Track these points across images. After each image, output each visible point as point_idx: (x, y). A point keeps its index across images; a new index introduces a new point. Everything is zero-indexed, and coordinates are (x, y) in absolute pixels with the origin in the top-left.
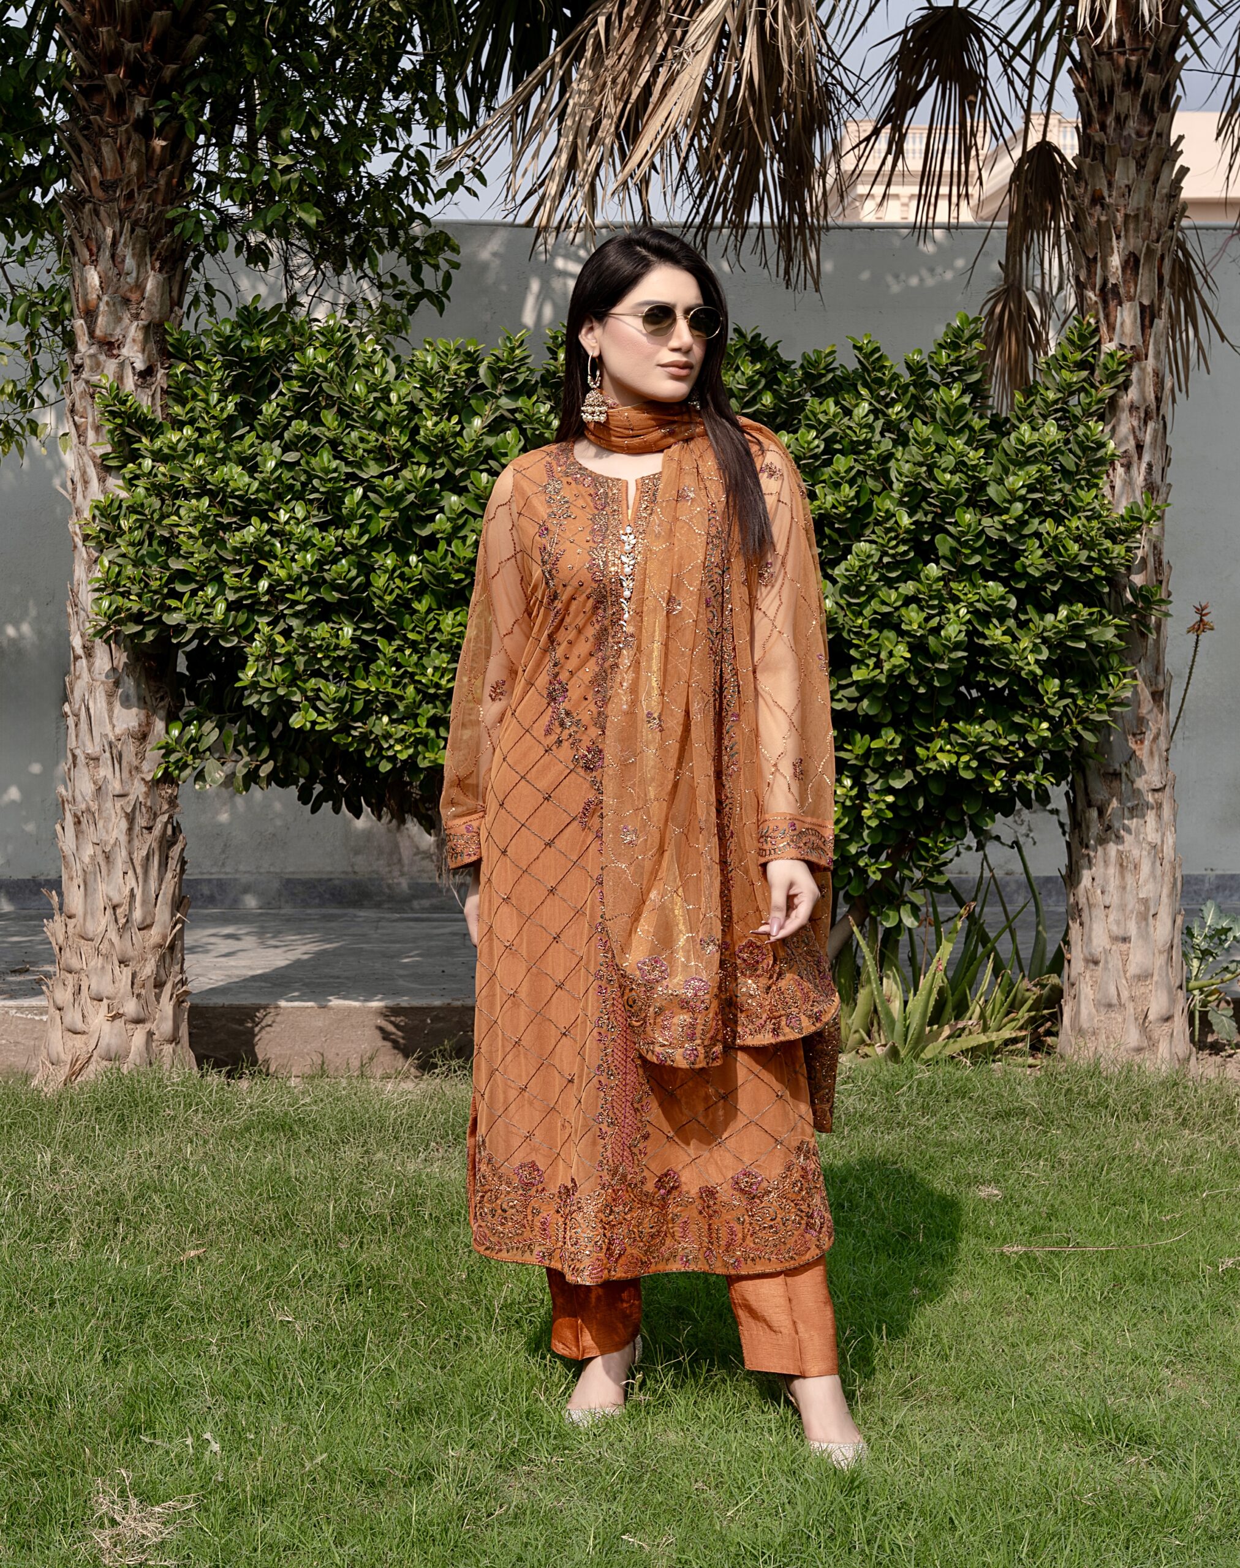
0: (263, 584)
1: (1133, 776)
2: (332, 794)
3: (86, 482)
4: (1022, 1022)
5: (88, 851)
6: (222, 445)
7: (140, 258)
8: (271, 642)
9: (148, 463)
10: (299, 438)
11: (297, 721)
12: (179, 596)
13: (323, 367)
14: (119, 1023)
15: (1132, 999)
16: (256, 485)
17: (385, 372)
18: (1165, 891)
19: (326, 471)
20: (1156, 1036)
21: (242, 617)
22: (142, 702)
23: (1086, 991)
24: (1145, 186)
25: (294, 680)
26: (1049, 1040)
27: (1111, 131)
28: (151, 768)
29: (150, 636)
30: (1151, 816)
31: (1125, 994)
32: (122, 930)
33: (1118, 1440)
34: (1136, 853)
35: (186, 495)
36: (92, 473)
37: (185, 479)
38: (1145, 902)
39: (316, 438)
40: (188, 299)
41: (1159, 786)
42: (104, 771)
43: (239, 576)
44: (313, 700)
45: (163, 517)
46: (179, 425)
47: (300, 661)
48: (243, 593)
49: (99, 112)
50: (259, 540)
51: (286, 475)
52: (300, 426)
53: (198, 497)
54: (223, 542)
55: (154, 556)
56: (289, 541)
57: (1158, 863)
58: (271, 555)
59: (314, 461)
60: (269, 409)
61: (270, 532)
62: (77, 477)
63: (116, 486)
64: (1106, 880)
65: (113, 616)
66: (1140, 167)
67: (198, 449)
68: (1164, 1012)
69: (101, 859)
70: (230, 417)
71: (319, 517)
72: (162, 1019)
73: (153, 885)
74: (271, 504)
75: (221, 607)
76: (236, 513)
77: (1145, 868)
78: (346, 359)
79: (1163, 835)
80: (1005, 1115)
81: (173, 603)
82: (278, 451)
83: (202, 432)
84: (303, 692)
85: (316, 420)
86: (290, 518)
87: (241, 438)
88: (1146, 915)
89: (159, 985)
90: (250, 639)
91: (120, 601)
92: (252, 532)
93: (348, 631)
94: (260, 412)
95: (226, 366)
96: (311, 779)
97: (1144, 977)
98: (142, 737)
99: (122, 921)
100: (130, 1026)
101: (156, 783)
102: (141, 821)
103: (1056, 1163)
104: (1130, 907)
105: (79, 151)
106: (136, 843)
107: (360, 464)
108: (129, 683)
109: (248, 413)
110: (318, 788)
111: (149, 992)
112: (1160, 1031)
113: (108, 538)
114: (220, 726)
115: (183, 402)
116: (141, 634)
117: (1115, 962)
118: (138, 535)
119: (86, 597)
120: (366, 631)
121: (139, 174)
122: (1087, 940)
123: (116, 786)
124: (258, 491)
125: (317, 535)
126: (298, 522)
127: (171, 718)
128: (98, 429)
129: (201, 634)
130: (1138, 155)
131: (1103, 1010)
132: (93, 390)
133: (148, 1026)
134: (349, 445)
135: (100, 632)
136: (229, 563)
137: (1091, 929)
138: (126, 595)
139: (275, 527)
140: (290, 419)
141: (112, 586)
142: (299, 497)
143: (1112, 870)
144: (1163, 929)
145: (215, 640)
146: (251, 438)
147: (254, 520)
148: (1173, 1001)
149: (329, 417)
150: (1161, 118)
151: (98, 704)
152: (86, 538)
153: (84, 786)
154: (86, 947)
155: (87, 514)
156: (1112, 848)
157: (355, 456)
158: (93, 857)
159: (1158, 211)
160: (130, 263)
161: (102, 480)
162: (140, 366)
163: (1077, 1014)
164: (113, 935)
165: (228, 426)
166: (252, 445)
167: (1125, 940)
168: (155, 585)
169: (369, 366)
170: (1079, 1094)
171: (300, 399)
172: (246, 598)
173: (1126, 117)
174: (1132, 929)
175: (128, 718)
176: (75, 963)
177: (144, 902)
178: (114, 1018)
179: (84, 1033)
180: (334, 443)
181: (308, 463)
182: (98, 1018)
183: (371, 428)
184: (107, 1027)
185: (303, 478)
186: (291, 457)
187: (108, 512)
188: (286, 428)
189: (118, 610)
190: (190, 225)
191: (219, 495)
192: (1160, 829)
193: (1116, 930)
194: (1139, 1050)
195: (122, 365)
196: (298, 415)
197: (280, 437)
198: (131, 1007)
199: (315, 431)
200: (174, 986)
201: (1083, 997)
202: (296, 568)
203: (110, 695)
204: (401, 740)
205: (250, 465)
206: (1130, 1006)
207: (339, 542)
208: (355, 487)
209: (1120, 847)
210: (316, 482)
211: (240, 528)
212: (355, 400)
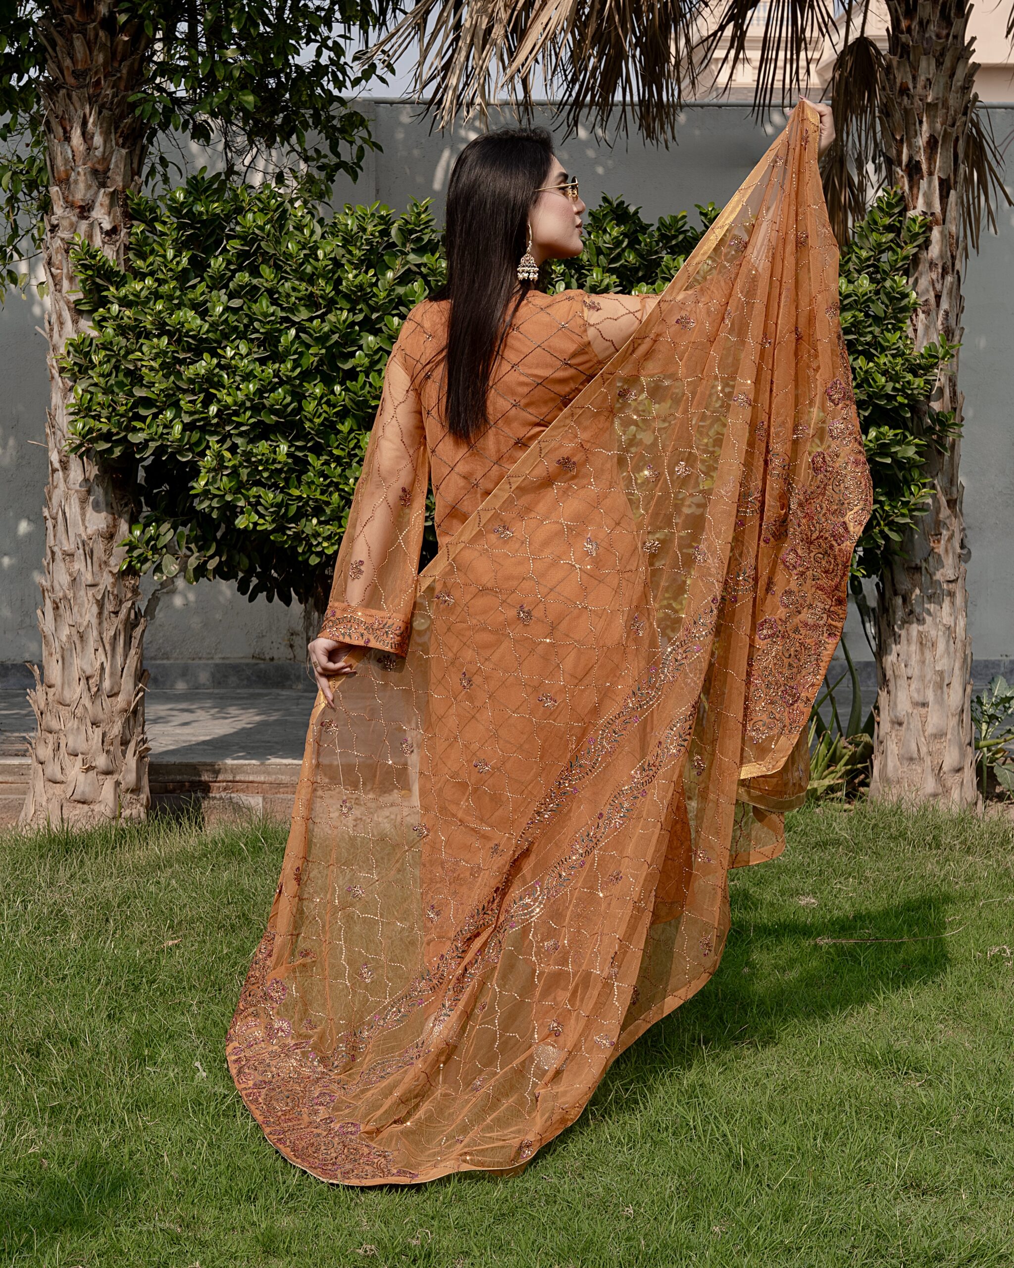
0: (213, 409)
1: (931, 570)
2: (267, 586)
3: (62, 324)
4: (839, 774)
5: (65, 631)
6: (178, 293)
7: (106, 136)
8: (220, 457)
9: (115, 308)
10: (242, 287)
11: (241, 522)
12: (143, 419)
13: (261, 228)
14: (93, 774)
15: (930, 753)
16: (206, 326)
17: (312, 233)
18: (957, 665)
19: (266, 315)
20: (949, 784)
21: (196, 436)
22: (110, 507)
23: (892, 747)
24: (943, 80)
25: (240, 488)
26: (862, 789)
27: (915, 34)
28: (118, 562)
29: (117, 452)
30: (946, 604)
31: (924, 750)
32: (94, 697)
33: (899, 1069)
34: (933, 633)
35: (148, 336)
36: (67, 316)
37: (148, 322)
38: (941, 673)
39: (255, 288)
40: (146, 170)
41: (953, 578)
42: (79, 565)
43: (192, 402)
44: (255, 505)
45: (129, 352)
46: (140, 276)
47: (244, 473)
48: (196, 417)
49: (71, 12)
50: (210, 372)
51: (232, 318)
52: (243, 277)
53: (159, 336)
54: (179, 375)
55: (120, 385)
56: (234, 373)
57: (952, 642)
58: (220, 385)
59: (254, 306)
60: (217, 263)
61: (218, 365)
62: (54, 319)
63: (87, 327)
64: (909, 656)
65: (87, 436)
66: (939, 64)
67: (157, 296)
68: (956, 765)
69: (76, 638)
70: (184, 269)
71: (261, 353)
72: (128, 771)
73: (119, 660)
74: (219, 342)
75: (178, 428)
76: (189, 349)
77: (941, 646)
78: (280, 222)
79: (956, 618)
80: (823, 845)
81: (138, 425)
82: (225, 298)
83: (160, 282)
84: (247, 498)
85: (255, 272)
86: (235, 354)
87: (194, 287)
88: (942, 684)
89: (125, 743)
90: (203, 454)
91: (92, 423)
92: (202, 366)
93: (284, 448)
94: (209, 266)
95: (181, 227)
96: (250, 572)
97: (939, 735)
98: (110, 536)
99: (94, 689)
100: (101, 777)
101: (122, 575)
102: (109, 607)
103: (863, 879)
104: (928, 678)
105: (54, 45)
106: (105, 625)
107: (293, 310)
108: (99, 492)
109: (198, 266)
110: (254, 581)
111: (117, 749)
112: (952, 781)
113: (81, 370)
114: (175, 527)
115: (143, 256)
116: (110, 451)
117: (916, 723)
118: (107, 368)
119: (63, 419)
120: (298, 448)
121: (105, 64)
122: (893, 705)
123: (88, 578)
124: (208, 331)
125: (257, 368)
126: (242, 358)
127: (133, 521)
128: (71, 279)
129: (160, 450)
130: (937, 54)
131: (906, 763)
132: (68, 246)
133: (116, 777)
134: (284, 294)
135: (75, 450)
136: (185, 391)
137: (896, 696)
138: (97, 418)
139: (223, 362)
140: (234, 272)
141: (84, 410)
142: (242, 336)
143: (914, 647)
144: (955, 696)
145: (172, 456)
146: (202, 287)
147: (206, 356)
148: (963, 755)
149: (267, 271)
150: (957, 23)
151: (73, 509)
152: (62, 370)
153: (62, 578)
154: (64, 712)
155: (62, 350)
156: (915, 628)
157: (288, 303)
158: (69, 637)
159: (953, 101)
160: (98, 140)
161: (75, 322)
162: (107, 226)
163: (885, 766)
164: (86, 701)
165: (182, 277)
166: (203, 293)
167: (924, 705)
168: (121, 409)
169: (299, 228)
170: (884, 828)
171: (242, 255)
172: (199, 420)
173: (928, 22)
174: (930, 696)
175: (98, 521)
176: (54, 724)
177: (112, 674)
178: (88, 770)
179: (62, 782)
180: (271, 292)
181: (249, 308)
182: (75, 771)
183: (301, 279)
184: (82, 777)
185: (245, 321)
186: (236, 303)
187: (81, 348)
188: (231, 278)
189: (91, 431)
190: (148, 108)
191: (176, 335)
192: (954, 613)
193: (917, 697)
194: (935, 795)
195: (91, 225)
196: (240, 269)
197: (226, 286)
198: (101, 761)
199: (255, 282)
200: (137, 744)
201: (889, 752)
202: (240, 396)
203: (83, 502)
204: (328, 538)
205: (202, 310)
206: (928, 759)
207: (276, 374)
208: (288, 328)
209: (921, 628)
210: (256, 324)
211: (193, 362)
212: (288, 256)
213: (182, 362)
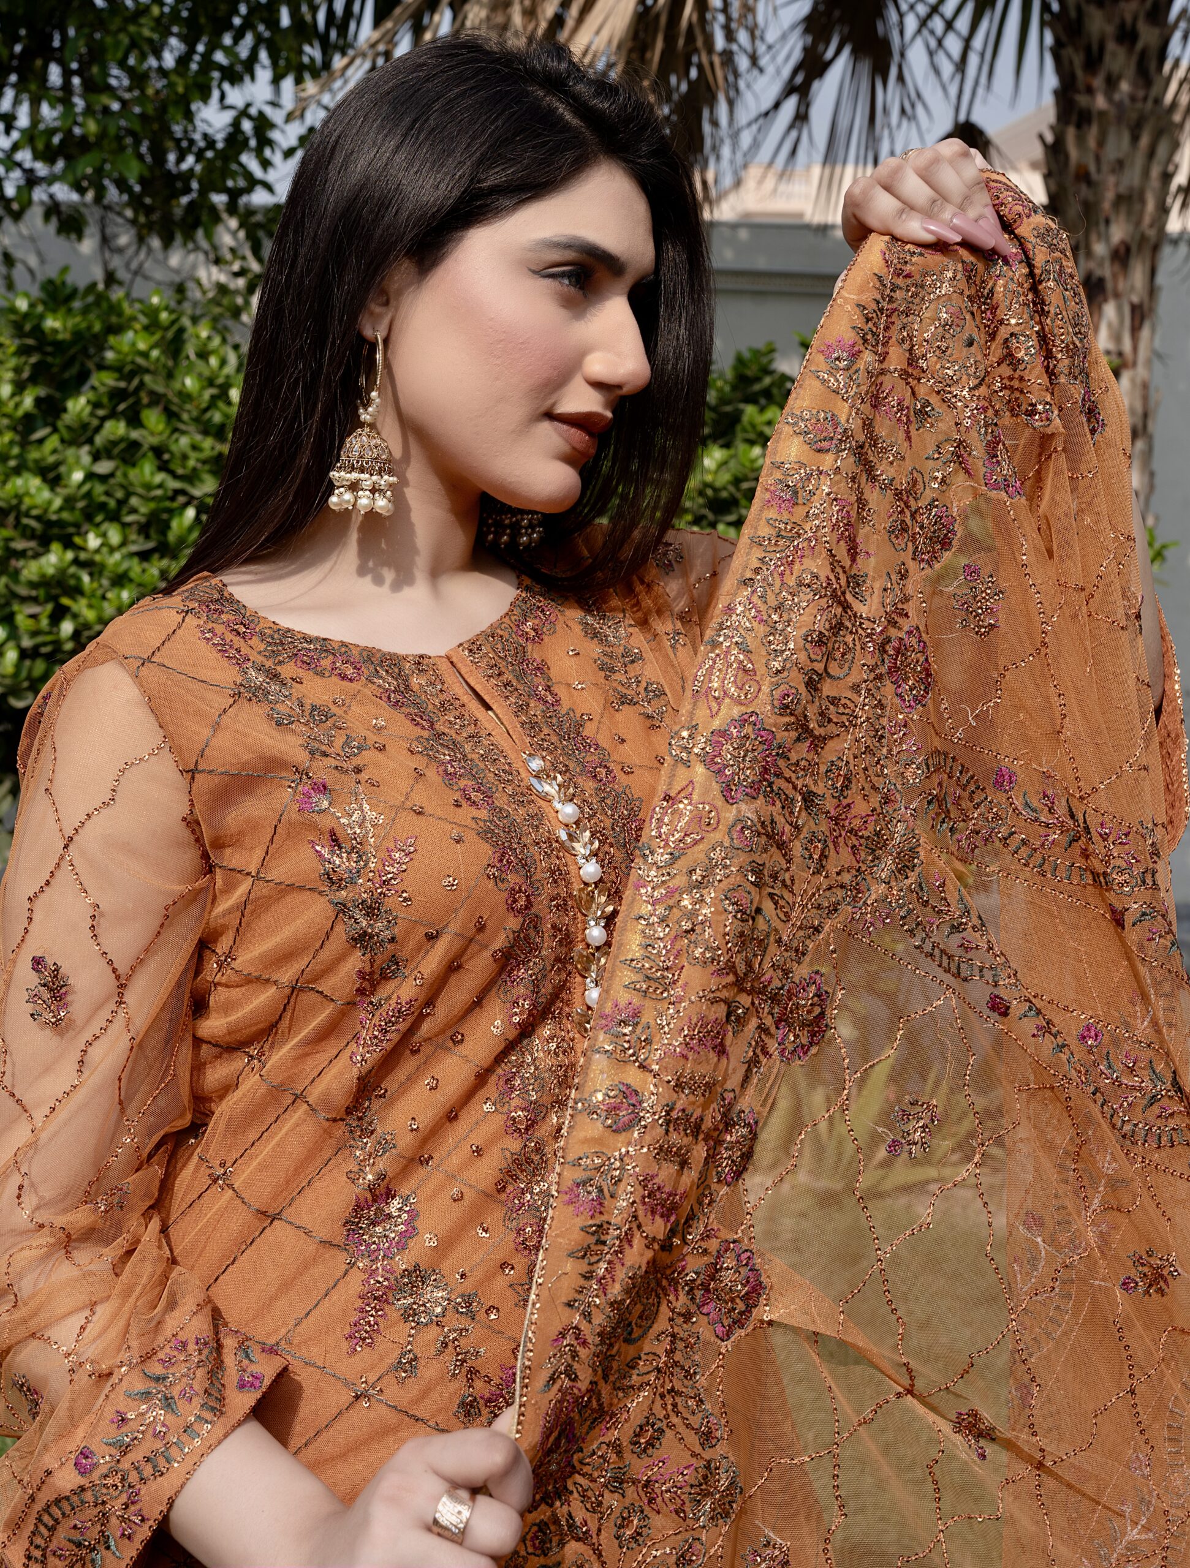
0: (66, 628)
6: (16, 450)
10: (114, 443)
13: (145, 355)
16: (58, 502)
17: (223, 362)
19: (149, 487)
21: (40, 667)
24: (1139, 162)
39: (135, 445)
43: (33, 616)
48: (40, 639)
50: (62, 571)
51: (99, 489)
52: (116, 429)
54: (15, 573)
56: (101, 573)
58: (76, 591)
59: (133, 473)
60: (78, 406)
61: (76, 562)
66: (1135, 138)
70: (27, 416)
71: (139, 544)
74: (77, 525)
75: (12, 655)
76: (31, 535)
78: (174, 345)
82: (86, 459)
85: (134, 421)
86: (102, 545)
87: (41, 441)
92: (52, 561)
94: (65, 410)
95: (23, 351)
107: (192, 478)
109: (49, 410)
124: (61, 509)
125: (135, 567)
126: (112, 550)
130: (1133, 124)
134: (178, 455)
136: (24, 600)
139: (83, 556)
140: (103, 419)
142: (114, 517)
146: (53, 442)
147: (56, 547)
149: (153, 418)
157: (184, 467)
159: (1154, 192)
165: (24, 426)
166: (54, 451)
169: (203, 355)
171: (117, 395)
172: (45, 644)
173: (1119, 77)
181: (125, 475)
183: (206, 433)
185: (120, 494)
186: (104, 467)
188: (98, 429)
191: (10, 515)
196: (113, 415)
197: (90, 441)
199: (135, 435)
202: (107, 608)
205: (52, 476)
208: (184, 506)
210: (134, 501)
211: (37, 556)
212: (185, 396)
213: (22, 554)
